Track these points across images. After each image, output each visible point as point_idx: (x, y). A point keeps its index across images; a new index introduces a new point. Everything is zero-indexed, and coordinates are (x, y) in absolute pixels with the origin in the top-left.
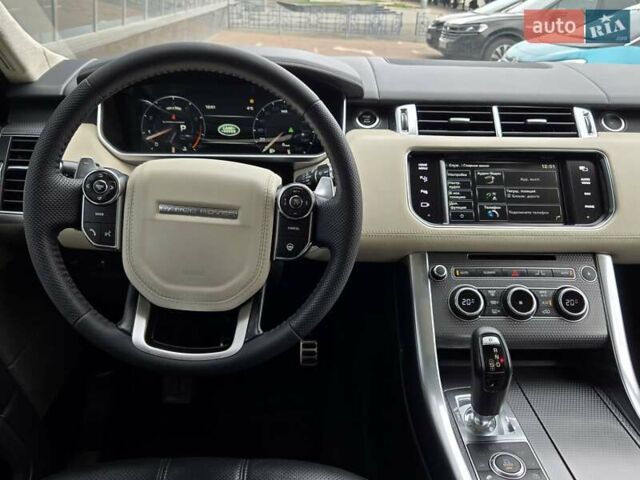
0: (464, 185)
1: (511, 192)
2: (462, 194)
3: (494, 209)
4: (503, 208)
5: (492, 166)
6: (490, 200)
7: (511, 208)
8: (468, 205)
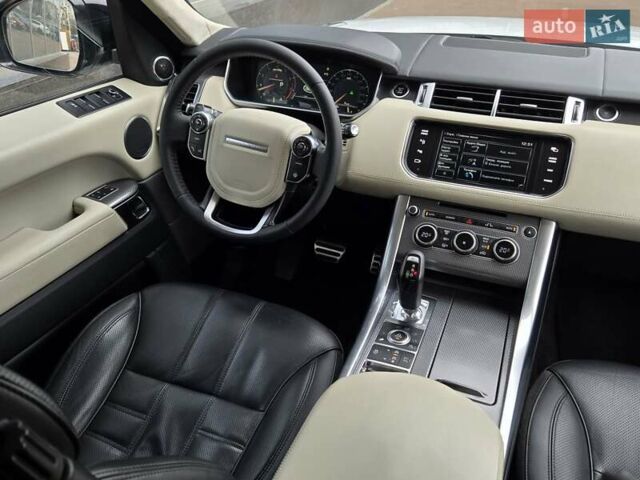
0: (453, 150)
1: (489, 160)
2: (450, 157)
3: (471, 172)
4: (479, 172)
5: (480, 139)
6: (470, 165)
7: (484, 173)
8: (452, 166)
